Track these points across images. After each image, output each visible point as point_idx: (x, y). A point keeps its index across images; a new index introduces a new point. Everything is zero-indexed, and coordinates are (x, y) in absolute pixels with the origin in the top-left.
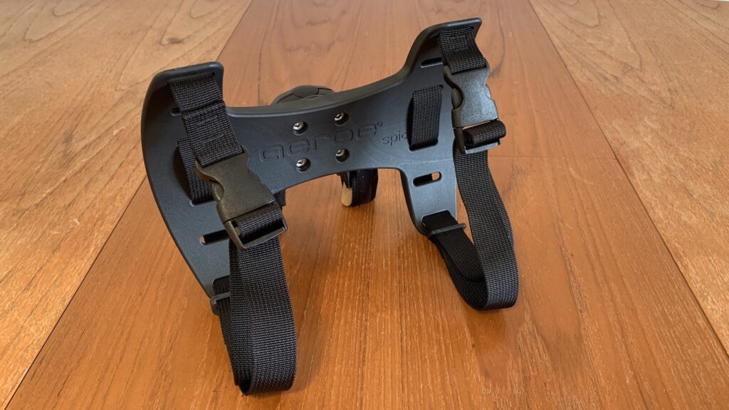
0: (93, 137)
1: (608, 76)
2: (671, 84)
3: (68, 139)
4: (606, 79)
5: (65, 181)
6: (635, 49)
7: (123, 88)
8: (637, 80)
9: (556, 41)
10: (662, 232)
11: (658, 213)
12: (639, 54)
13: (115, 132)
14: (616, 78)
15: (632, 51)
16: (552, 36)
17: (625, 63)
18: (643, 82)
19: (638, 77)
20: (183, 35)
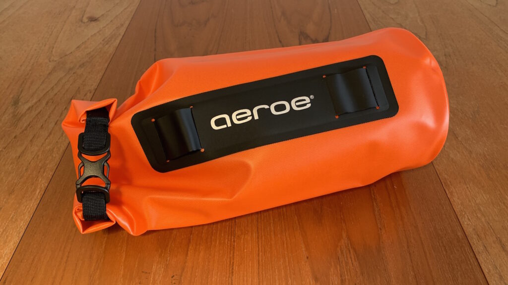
3: (16, 103)
6: (423, 22)
7: (55, 59)
15: (420, 23)
20: (97, 13)
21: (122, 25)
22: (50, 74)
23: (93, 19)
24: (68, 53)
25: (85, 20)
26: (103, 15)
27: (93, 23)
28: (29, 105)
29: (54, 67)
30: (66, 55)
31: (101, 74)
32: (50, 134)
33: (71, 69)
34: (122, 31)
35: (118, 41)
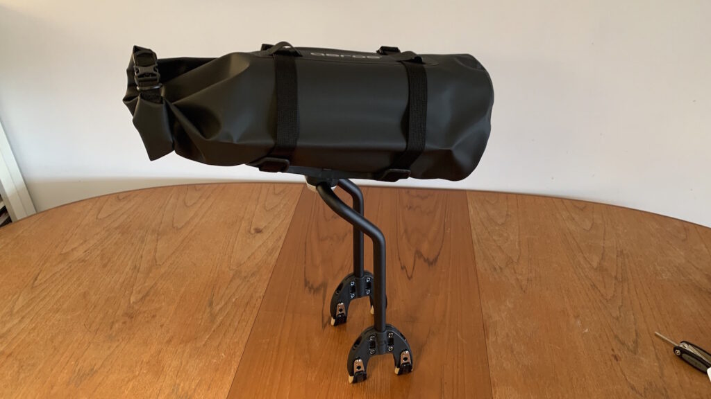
0: (223, 303)
1: (497, 267)
2: (530, 275)
3: (211, 304)
4: (495, 269)
5: (214, 331)
6: (519, 245)
7: (234, 268)
8: (513, 271)
9: (475, 237)
10: (491, 372)
11: (493, 362)
12: (520, 249)
13: (234, 300)
14: (501, 268)
15: (517, 247)
16: (474, 232)
17: (510, 257)
18: (515, 272)
19: (514, 269)
20: (262, 225)
21: (280, 238)
22: (231, 281)
23: (258, 231)
24: (242, 262)
25: (253, 231)
26: (265, 227)
27: (259, 235)
28: (220, 306)
29: (234, 275)
30: (241, 265)
31: (267, 283)
32: (236, 330)
33: (245, 277)
34: (281, 243)
35: (278, 253)
